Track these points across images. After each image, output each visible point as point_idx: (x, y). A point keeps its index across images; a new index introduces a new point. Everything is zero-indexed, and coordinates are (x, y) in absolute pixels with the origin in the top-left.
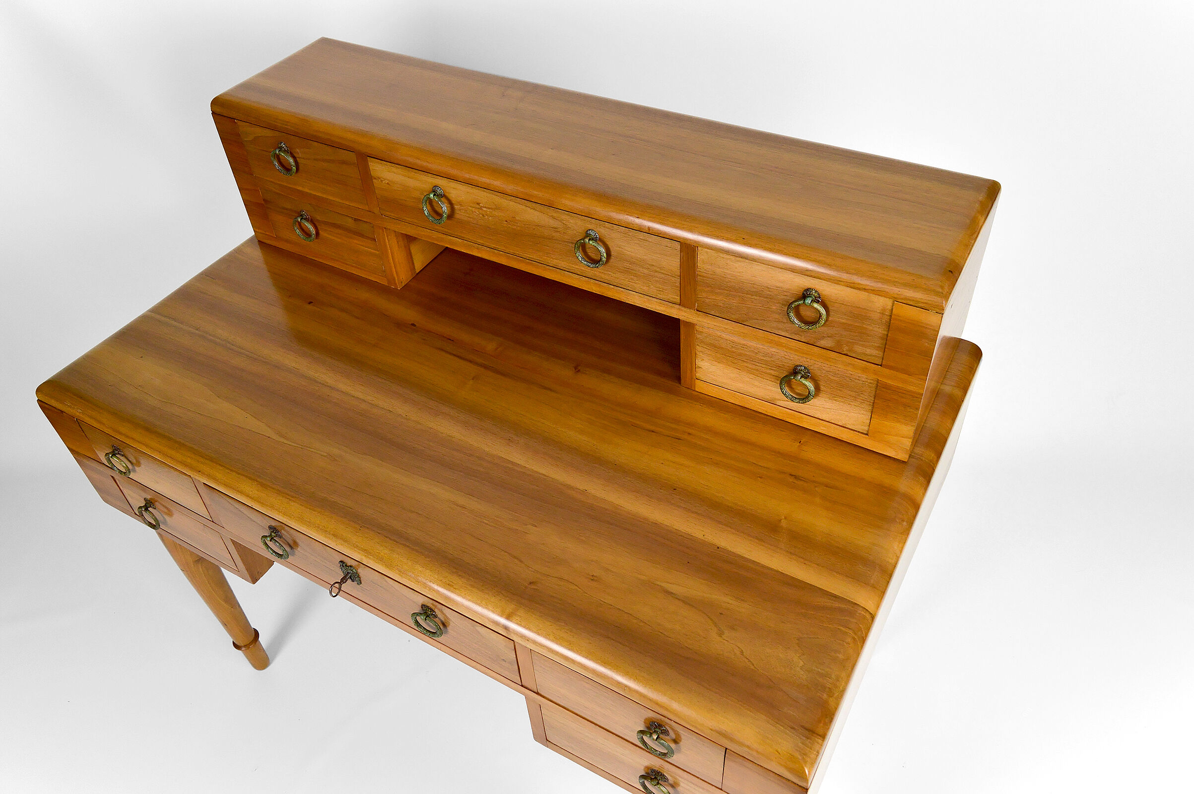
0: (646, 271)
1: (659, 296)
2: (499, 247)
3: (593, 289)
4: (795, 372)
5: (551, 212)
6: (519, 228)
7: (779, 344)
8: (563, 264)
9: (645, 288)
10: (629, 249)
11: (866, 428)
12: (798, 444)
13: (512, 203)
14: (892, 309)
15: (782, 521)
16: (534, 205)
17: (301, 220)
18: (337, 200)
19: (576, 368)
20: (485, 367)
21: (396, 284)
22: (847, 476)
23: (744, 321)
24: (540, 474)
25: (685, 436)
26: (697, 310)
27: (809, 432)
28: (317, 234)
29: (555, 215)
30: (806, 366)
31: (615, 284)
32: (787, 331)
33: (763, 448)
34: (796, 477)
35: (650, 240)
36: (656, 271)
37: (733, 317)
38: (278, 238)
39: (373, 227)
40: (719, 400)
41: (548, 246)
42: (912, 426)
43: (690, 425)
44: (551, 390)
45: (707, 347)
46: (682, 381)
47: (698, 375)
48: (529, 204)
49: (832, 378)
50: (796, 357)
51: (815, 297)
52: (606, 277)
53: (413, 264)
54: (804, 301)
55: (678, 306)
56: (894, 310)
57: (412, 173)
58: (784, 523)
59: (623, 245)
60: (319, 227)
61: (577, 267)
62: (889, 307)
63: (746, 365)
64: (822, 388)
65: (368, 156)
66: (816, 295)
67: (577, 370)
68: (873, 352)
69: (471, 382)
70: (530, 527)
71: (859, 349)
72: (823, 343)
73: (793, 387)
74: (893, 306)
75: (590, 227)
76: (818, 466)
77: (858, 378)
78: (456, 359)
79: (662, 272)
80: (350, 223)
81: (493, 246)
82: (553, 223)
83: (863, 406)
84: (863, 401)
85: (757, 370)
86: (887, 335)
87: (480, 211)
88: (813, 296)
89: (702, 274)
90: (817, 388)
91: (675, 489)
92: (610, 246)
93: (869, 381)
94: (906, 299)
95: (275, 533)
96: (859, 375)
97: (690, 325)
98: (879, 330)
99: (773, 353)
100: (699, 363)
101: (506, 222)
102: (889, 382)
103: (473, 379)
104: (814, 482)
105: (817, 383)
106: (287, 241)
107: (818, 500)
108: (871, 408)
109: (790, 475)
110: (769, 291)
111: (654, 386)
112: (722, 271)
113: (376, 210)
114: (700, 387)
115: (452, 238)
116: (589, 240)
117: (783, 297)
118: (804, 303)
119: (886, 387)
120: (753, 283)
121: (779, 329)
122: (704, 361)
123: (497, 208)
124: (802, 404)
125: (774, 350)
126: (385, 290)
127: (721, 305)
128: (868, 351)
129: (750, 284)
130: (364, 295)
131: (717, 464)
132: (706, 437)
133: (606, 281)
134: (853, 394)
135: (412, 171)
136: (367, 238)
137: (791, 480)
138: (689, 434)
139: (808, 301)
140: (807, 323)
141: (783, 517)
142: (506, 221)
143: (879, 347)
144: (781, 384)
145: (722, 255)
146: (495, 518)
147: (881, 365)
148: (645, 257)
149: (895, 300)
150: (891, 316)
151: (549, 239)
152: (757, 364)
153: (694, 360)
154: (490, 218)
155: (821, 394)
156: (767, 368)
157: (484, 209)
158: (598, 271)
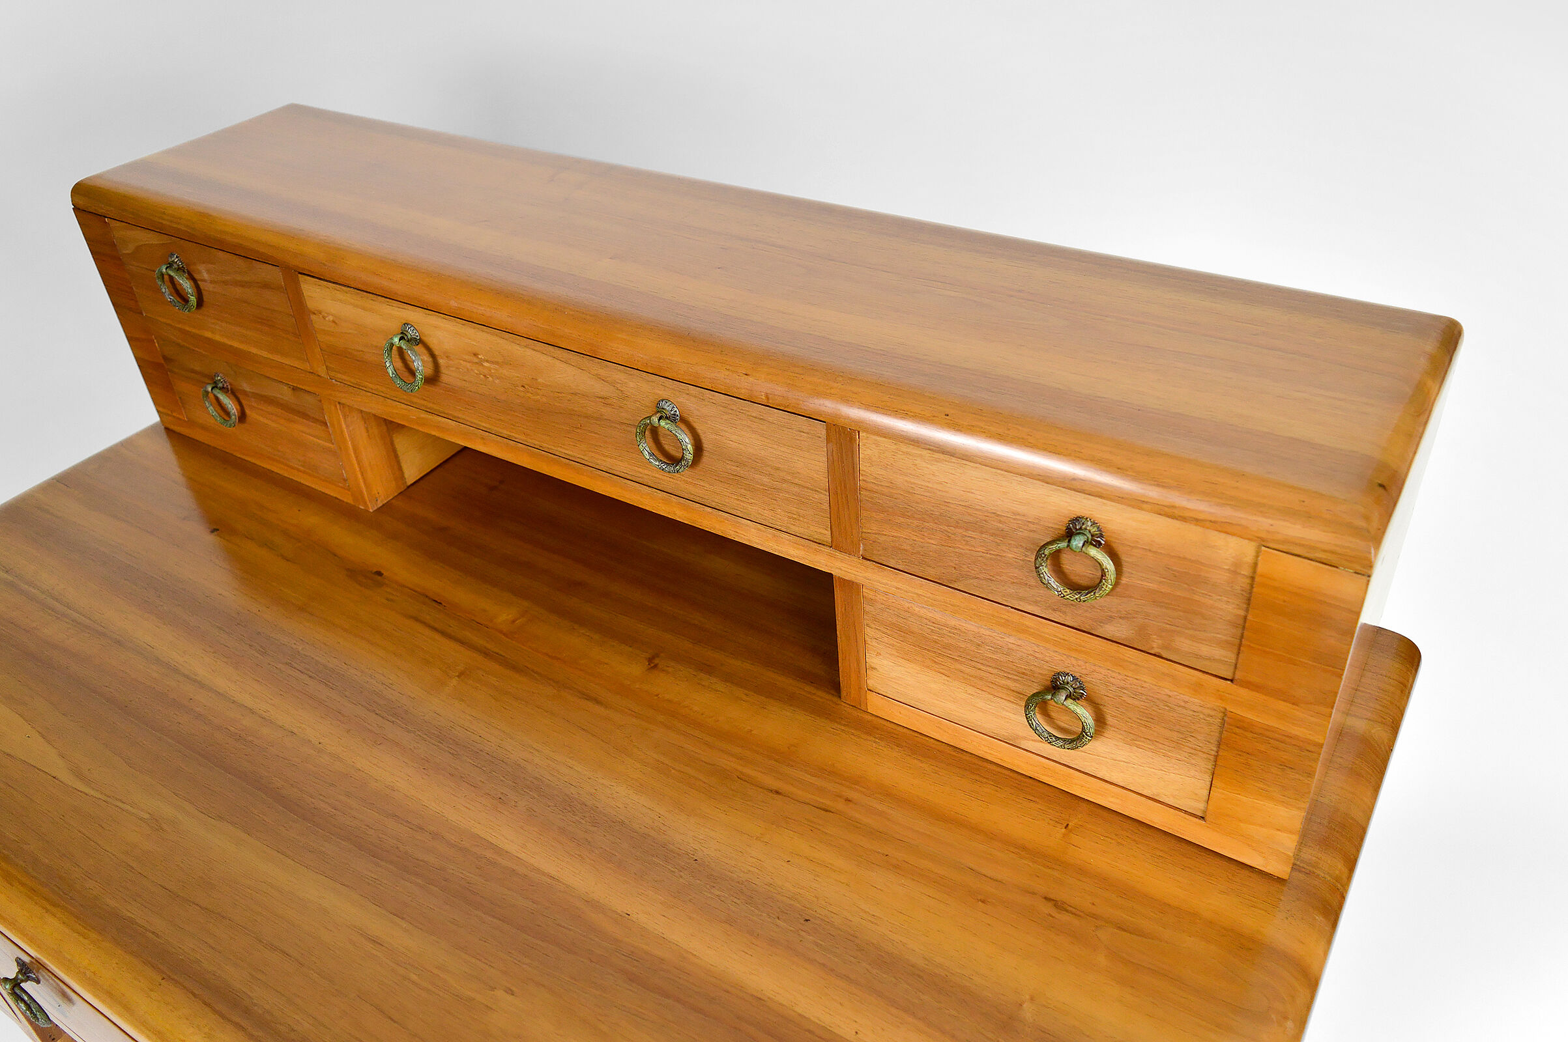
0: (766, 480)
1: (794, 529)
2: (517, 436)
3: (676, 514)
4: (1055, 687)
5: (595, 367)
6: (545, 399)
7: (1023, 630)
8: (621, 467)
9: (766, 513)
10: (734, 437)
11: (1202, 806)
12: (1064, 830)
13: (529, 352)
14: (1255, 565)
15: (1024, 1006)
16: (565, 354)
17: (212, 390)
18: (265, 354)
19: (650, 660)
20: (486, 653)
21: (365, 503)
22: (1163, 907)
23: (951, 581)
24: (544, 874)
25: (840, 806)
26: (863, 558)
27: (1084, 805)
28: (243, 417)
29: (602, 372)
30: (1077, 675)
31: (713, 505)
32: (1036, 603)
33: (991, 836)
34: (1058, 905)
35: (770, 419)
36: (785, 481)
37: (931, 573)
38: (191, 423)
39: (320, 401)
40: (911, 733)
41: (595, 433)
42: (1299, 808)
43: (856, 781)
44: (597, 701)
45: (885, 630)
46: (843, 694)
47: (871, 683)
48: (558, 352)
49: (1130, 701)
50: (1057, 657)
51: (1092, 536)
52: (696, 490)
53: (400, 469)
54: (1069, 541)
55: (827, 550)
56: (1260, 565)
57: (367, 301)
58: (1028, 1012)
59: (722, 430)
60: (244, 402)
61: (646, 472)
62: (1249, 558)
63: (959, 666)
64: (1110, 720)
65: (301, 273)
66: (1093, 530)
67: (652, 665)
68: (1218, 655)
69: (454, 682)
70: (500, 993)
71: (1184, 644)
72: (1110, 630)
73: (1053, 714)
74: (1257, 556)
75: (664, 394)
76: (1104, 881)
77: (1183, 704)
78: (437, 636)
79: (796, 481)
80: (285, 394)
81: (506, 433)
82: (599, 388)
83: (1193, 762)
84: (1193, 751)
85: (981, 679)
86: (1245, 618)
87: (481, 368)
88: (1087, 533)
89: (870, 486)
90: (1100, 720)
91: (807, 920)
92: (699, 431)
93: (1207, 711)
94: (1286, 541)
95: (25, 973)
96: (1186, 698)
97: (852, 587)
98: (1228, 608)
99: (1011, 646)
100: (872, 659)
101: (522, 389)
102: (1250, 716)
103: (458, 676)
104: (1094, 916)
105: (1100, 709)
106: (204, 428)
107: (1102, 959)
108: (1210, 766)
109: (1045, 898)
110: (1000, 522)
111: (791, 700)
112: (906, 481)
113: (322, 370)
114: (875, 705)
115: (440, 418)
116: (660, 418)
117: (1026, 534)
118: (1068, 546)
119: (1243, 726)
120: (967, 504)
121: (1021, 599)
122: (880, 657)
123: (508, 362)
124: (1069, 751)
125: (1012, 640)
126: (348, 513)
127: (908, 548)
128: (1205, 650)
129: (961, 508)
130: (311, 520)
131: (897, 868)
132: (880, 807)
133: (697, 499)
134: (1175, 736)
135: (368, 298)
136: (316, 420)
137: (1047, 908)
138: (848, 800)
139: (1078, 542)
140: (1076, 588)
141: (1028, 997)
142: (523, 386)
143: (1227, 642)
144: (1027, 707)
145: (904, 448)
146: (436, 971)
147: (1232, 681)
148: (763, 453)
149: (1263, 543)
150: (1253, 578)
151: (598, 419)
152: (982, 667)
153: (861, 655)
154: (497, 381)
155: (1109, 733)
156: (999, 676)
157: (486, 364)
158: (681, 480)
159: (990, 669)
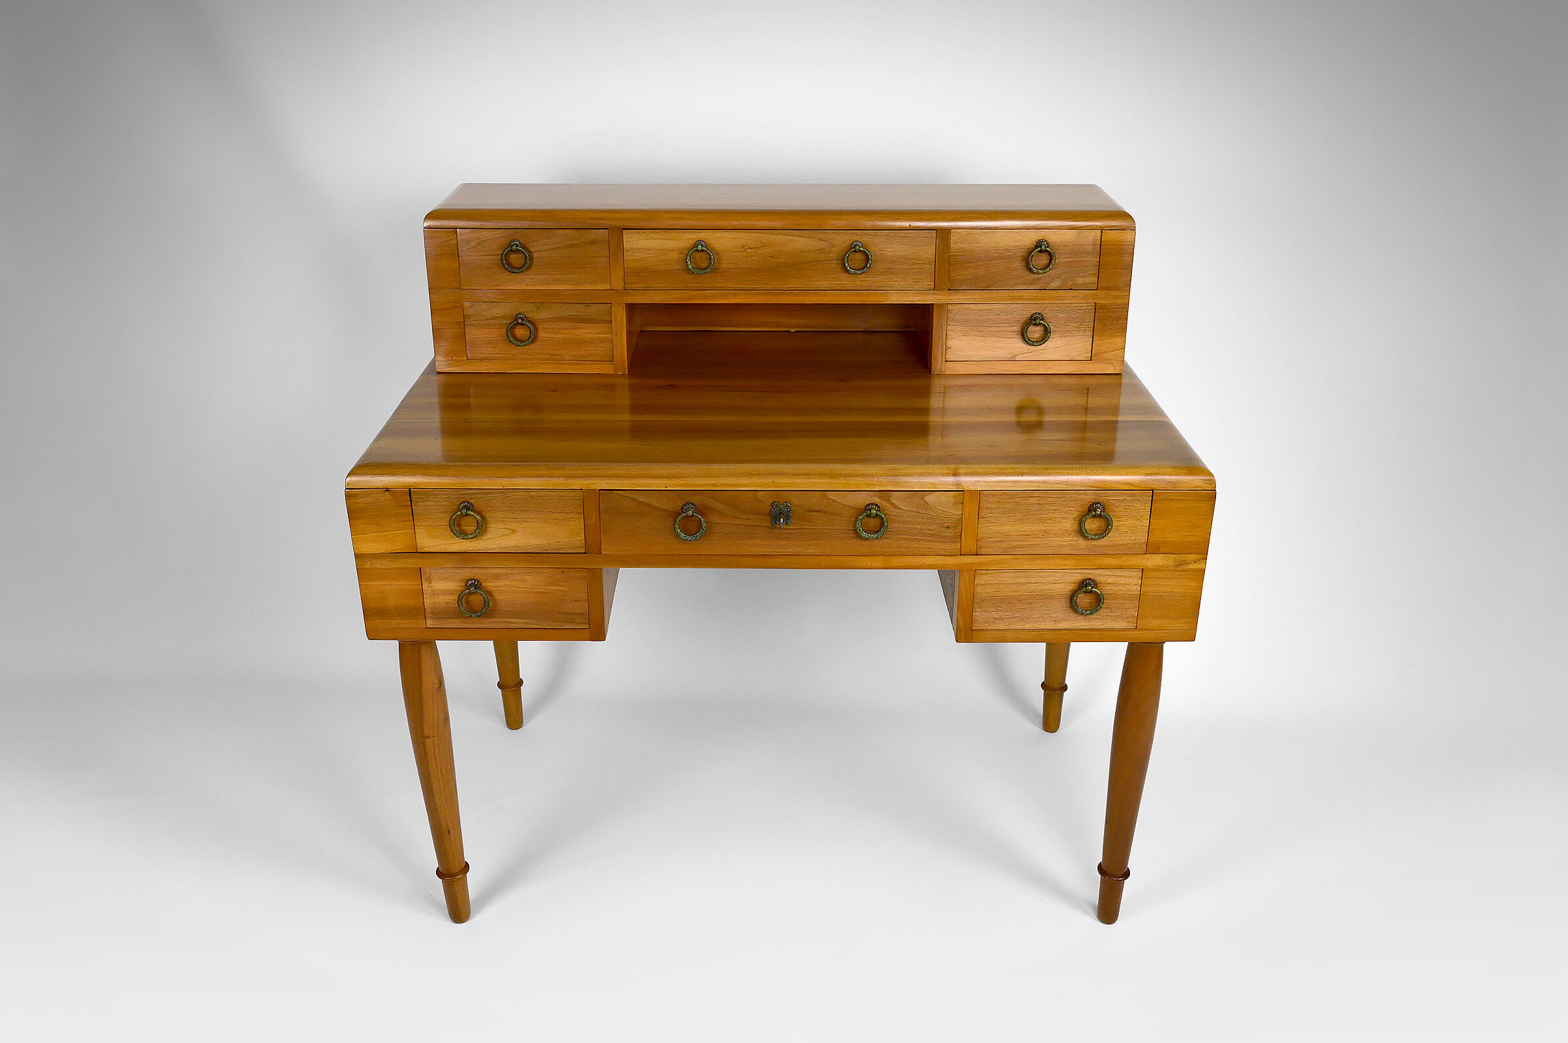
0: (904, 266)
1: (915, 288)
4: (1029, 322)
5: (819, 234)
6: (783, 260)
7: (1017, 299)
8: (824, 284)
9: (902, 284)
10: (889, 250)
11: (1089, 354)
13: (779, 237)
16: (802, 232)
21: (625, 368)
23: (988, 287)
26: (949, 290)
29: (822, 236)
30: (1038, 313)
31: (875, 288)
32: (1024, 284)
35: (910, 236)
36: (915, 264)
37: (980, 286)
38: (470, 360)
39: (609, 307)
40: (967, 374)
41: (809, 271)
45: (956, 325)
46: (933, 369)
47: (950, 357)
48: (798, 233)
49: (1061, 315)
50: (1032, 306)
52: (865, 284)
54: (1032, 254)
55: (933, 292)
56: (1102, 239)
57: (674, 234)
59: (883, 248)
60: (539, 327)
62: (1099, 237)
63: (991, 329)
64: (1050, 330)
65: (624, 229)
66: (1042, 245)
68: (1092, 280)
69: (765, 399)
71: (1080, 281)
72: (1053, 285)
74: (1101, 235)
75: (855, 238)
77: (1080, 308)
78: (735, 392)
79: (920, 262)
80: (580, 311)
81: (750, 287)
82: (819, 245)
83: (1085, 334)
84: (1085, 329)
85: (1000, 331)
86: (1100, 261)
87: (744, 254)
89: (955, 254)
90: (1047, 331)
92: (869, 253)
93: (1089, 308)
94: (1109, 227)
96: (1082, 305)
97: (941, 307)
98: (1094, 259)
99: (1013, 309)
100: (950, 343)
101: (770, 258)
102: (1104, 302)
105: (1046, 327)
108: (1092, 333)
110: (1011, 252)
112: (971, 246)
113: (619, 286)
114: (949, 368)
115: (705, 292)
116: (853, 252)
117: (1019, 254)
119: (1103, 307)
120: (996, 249)
121: (1015, 285)
122: (954, 339)
123: (764, 245)
124: (1040, 346)
125: (1014, 306)
127: (969, 278)
128: (1087, 280)
129: (994, 251)
133: (866, 288)
134: (1077, 325)
135: (672, 232)
136: (599, 322)
140: (1041, 269)
143: (1093, 274)
144: (1022, 334)
145: (971, 232)
147: (1097, 290)
148: (904, 253)
149: (1102, 229)
150: (1101, 245)
151: (815, 262)
152: (1001, 325)
153: (945, 342)
154: (754, 258)
155: (1051, 336)
156: (1008, 326)
157: (749, 250)
158: (861, 281)
159: (1004, 325)
